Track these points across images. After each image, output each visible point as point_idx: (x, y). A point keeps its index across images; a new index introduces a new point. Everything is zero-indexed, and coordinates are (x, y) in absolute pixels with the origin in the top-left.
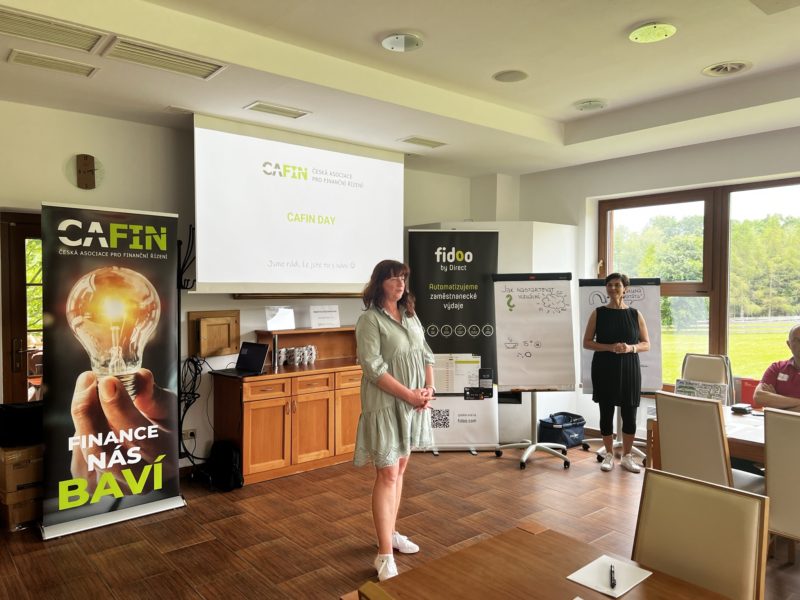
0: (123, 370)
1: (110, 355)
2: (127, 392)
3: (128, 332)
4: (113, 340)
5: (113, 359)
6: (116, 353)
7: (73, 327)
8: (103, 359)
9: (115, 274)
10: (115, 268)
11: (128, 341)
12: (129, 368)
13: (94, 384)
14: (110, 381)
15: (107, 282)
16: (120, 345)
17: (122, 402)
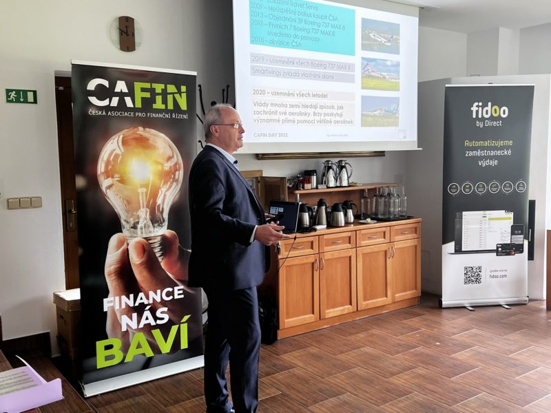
0: (150, 232)
1: (138, 217)
2: (155, 253)
3: (154, 195)
4: (141, 202)
5: (141, 221)
6: (144, 214)
7: (104, 189)
8: (132, 221)
9: (141, 135)
10: (141, 128)
11: (155, 202)
12: (155, 229)
13: (124, 247)
14: (138, 242)
15: (134, 143)
16: (147, 207)
17: (151, 263)
